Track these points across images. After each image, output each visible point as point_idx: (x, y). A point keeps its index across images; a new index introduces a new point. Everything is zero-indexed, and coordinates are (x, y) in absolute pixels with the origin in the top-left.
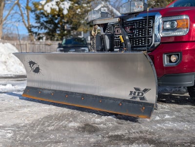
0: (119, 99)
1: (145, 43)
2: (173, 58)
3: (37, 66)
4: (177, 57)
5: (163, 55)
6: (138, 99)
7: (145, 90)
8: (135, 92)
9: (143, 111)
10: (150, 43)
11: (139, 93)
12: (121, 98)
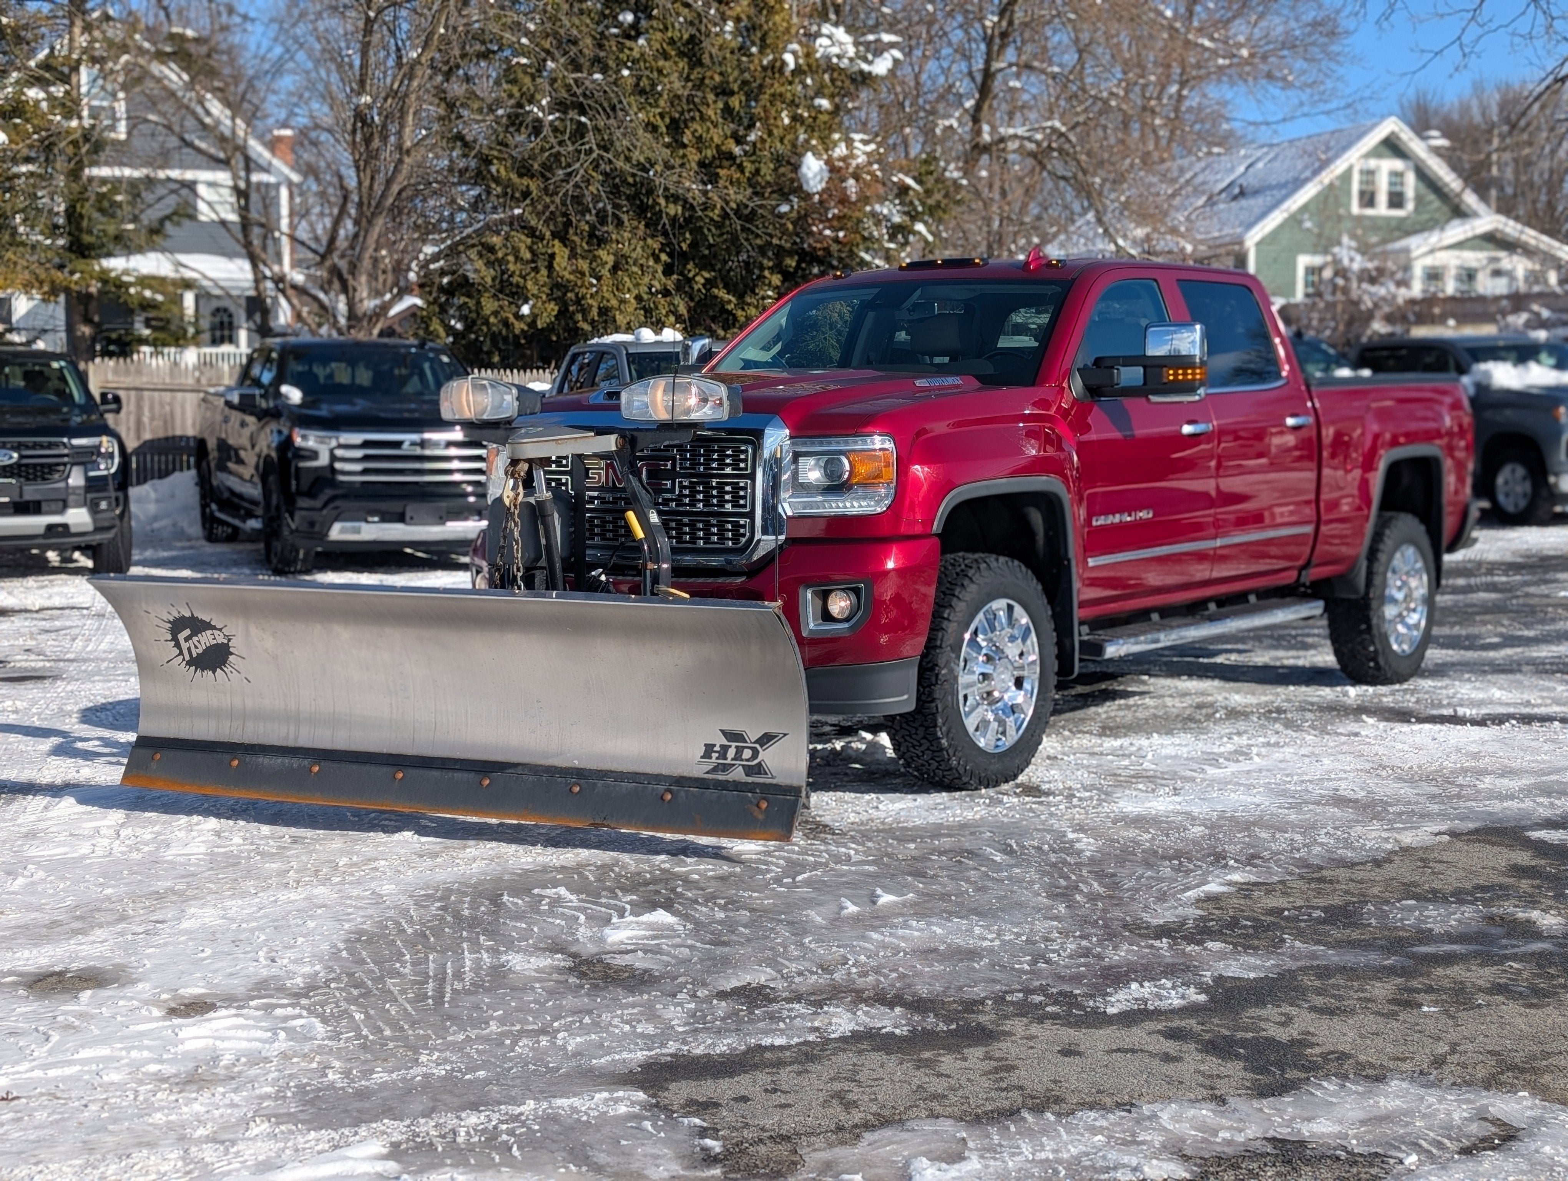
0: (658, 778)
1: (722, 538)
2: (839, 605)
3: (221, 640)
4: (853, 597)
5: (801, 591)
6: (738, 774)
7: (766, 739)
8: (725, 749)
9: (761, 817)
10: (743, 540)
11: (739, 751)
12: (665, 772)
